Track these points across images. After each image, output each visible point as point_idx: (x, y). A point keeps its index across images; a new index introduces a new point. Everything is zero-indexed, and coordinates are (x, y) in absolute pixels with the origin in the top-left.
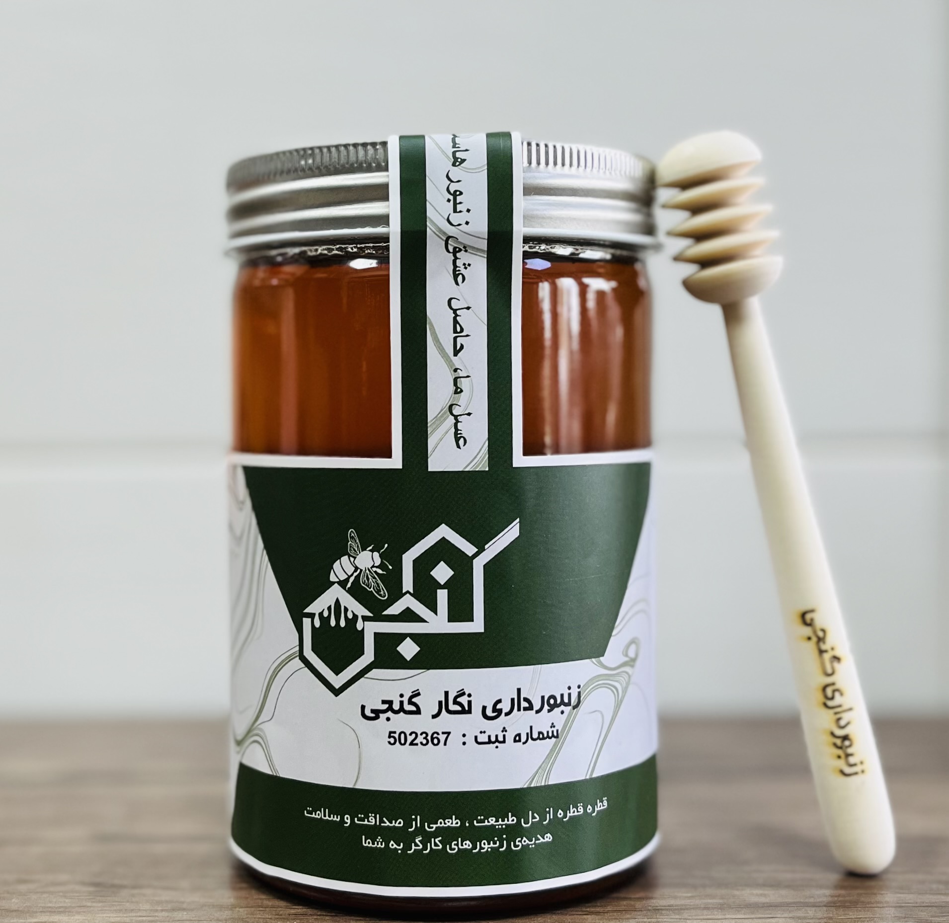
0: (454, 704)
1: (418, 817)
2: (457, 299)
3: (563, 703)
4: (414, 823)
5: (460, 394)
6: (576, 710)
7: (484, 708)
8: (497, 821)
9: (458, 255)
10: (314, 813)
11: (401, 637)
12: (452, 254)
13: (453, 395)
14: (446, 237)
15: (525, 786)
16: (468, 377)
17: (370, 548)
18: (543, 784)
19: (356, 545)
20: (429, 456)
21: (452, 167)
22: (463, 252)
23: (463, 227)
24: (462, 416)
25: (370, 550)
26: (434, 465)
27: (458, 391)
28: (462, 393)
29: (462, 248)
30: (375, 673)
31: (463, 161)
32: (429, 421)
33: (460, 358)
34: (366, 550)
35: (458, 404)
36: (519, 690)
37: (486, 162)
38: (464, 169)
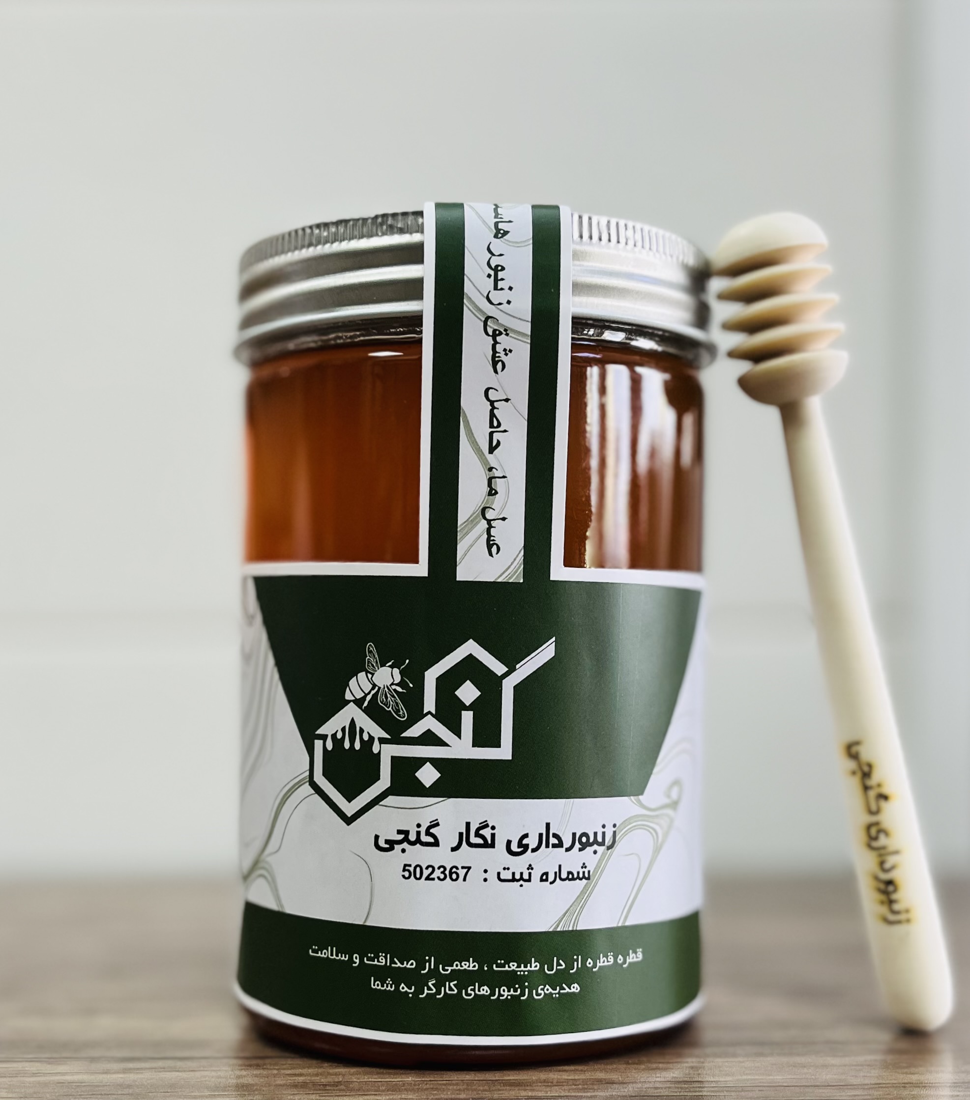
0: (475, 836)
1: (433, 958)
2: (495, 389)
3: (596, 842)
4: (427, 964)
5: (494, 496)
6: (610, 851)
7: (509, 843)
8: (519, 966)
9: (498, 339)
10: (320, 952)
11: (419, 762)
12: (491, 338)
13: (487, 497)
14: (485, 317)
15: (551, 930)
16: (504, 477)
17: (390, 663)
18: (571, 929)
19: (375, 660)
20: (457, 564)
21: (494, 238)
22: (503, 336)
23: (505, 307)
24: (497, 521)
25: (389, 666)
26: (463, 574)
27: (492, 492)
28: (497, 496)
29: (502, 331)
30: (391, 800)
31: (506, 233)
32: (459, 525)
33: (496, 457)
34: (385, 666)
35: (492, 507)
36: (548, 825)
37: (531, 237)
38: (507, 242)
